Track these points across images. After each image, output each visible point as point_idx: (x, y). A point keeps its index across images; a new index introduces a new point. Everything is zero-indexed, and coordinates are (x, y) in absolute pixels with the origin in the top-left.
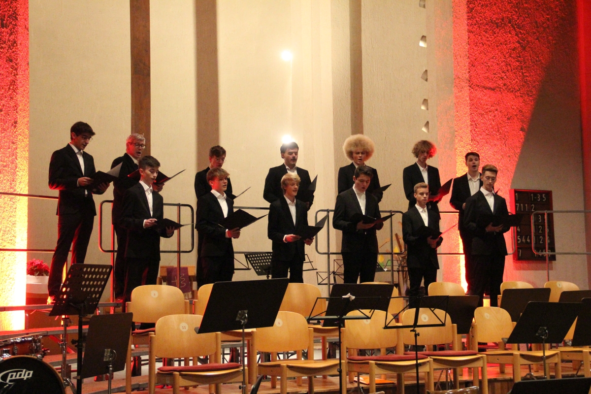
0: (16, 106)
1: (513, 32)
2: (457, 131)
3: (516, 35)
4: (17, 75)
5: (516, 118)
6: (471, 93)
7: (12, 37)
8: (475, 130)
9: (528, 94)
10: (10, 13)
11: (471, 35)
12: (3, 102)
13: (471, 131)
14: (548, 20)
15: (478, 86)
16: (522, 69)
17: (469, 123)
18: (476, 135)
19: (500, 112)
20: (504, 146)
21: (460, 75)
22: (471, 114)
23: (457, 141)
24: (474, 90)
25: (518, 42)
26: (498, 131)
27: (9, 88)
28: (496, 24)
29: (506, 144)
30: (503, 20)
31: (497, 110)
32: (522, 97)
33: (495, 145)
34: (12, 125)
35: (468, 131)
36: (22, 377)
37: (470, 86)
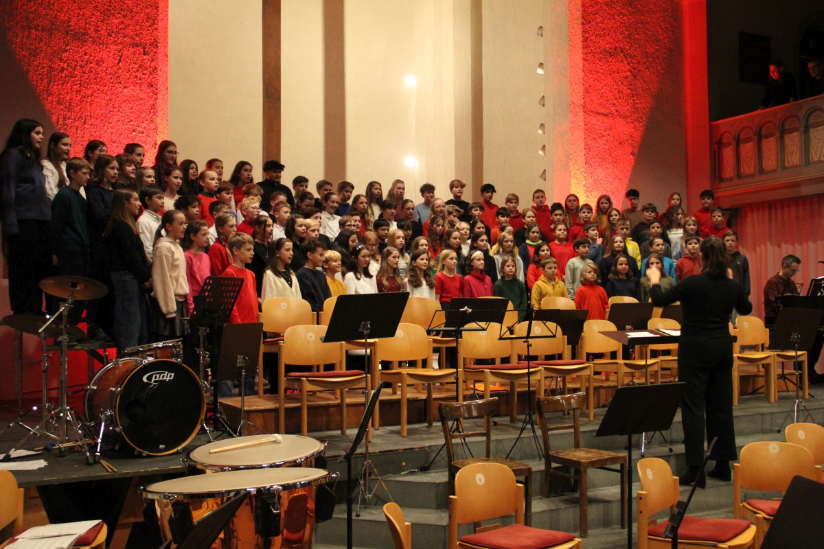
0: (156, 128)
1: (625, 62)
2: (571, 155)
3: (628, 64)
4: (157, 99)
5: (627, 143)
6: (585, 118)
7: (153, 64)
8: (588, 154)
9: (638, 121)
10: (152, 41)
11: (586, 63)
12: (144, 124)
13: (585, 154)
14: (657, 50)
15: (592, 112)
16: (633, 96)
17: (583, 147)
18: (589, 158)
19: (612, 137)
20: (616, 170)
21: (575, 101)
22: (585, 138)
23: (571, 163)
24: (588, 116)
25: (630, 71)
26: (610, 155)
27: (150, 112)
28: (610, 53)
29: (617, 168)
30: (615, 49)
31: (609, 135)
32: (632, 122)
33: (607, 168)
34: (153, 146)
35: (582, 154)
36: (165, 378)
37: (585, 112)
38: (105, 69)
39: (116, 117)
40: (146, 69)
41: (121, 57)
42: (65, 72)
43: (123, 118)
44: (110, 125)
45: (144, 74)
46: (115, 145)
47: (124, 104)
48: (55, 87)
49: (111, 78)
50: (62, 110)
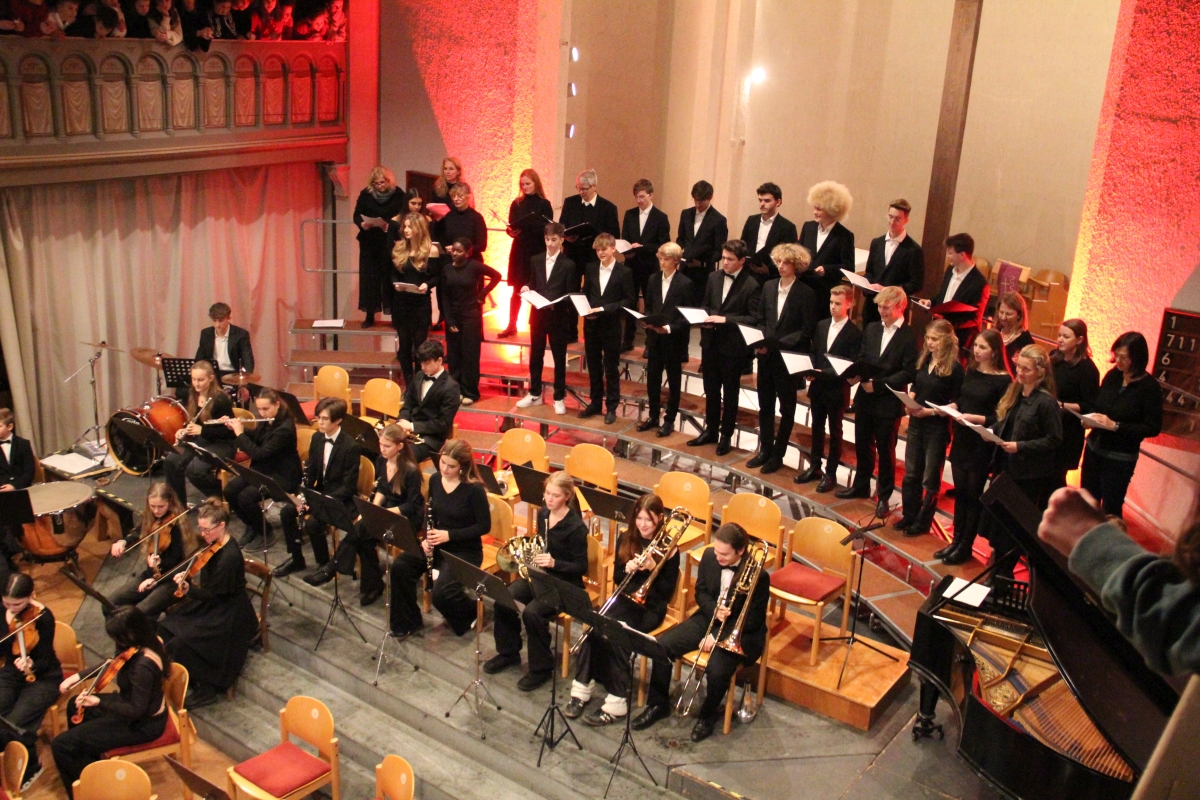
6: (1118, 126)
7: (512, 64)
8: (1110, 195)
10: (512, 39)
11: (1143, 18)
12: (505, 129)
13: (1102, 196)
15: (1137, 115)
18: (1110, 203)
19: (1182, 164)
20: (1175, 229)
21: (1111, 91)
22: (1109, 165)
23: (1084, 207)
24: (1125, 122)
26: (1168, 199)
27: (508, 116)
29: (1179, 226)
33: (1153, 224)
35: (1098, 193)
37: (1118, 116)
38: (475, 72)
39: (482, 122)
40: (506, 70)
41: (487, 59)
42: (448, 78)
43: (487, 123)
44: (478, 130)
45: (504, 76)
46: (481, 150)
47: (489, 108)
48: (441, 93)
49: (480, 82)
50: (445, 115)
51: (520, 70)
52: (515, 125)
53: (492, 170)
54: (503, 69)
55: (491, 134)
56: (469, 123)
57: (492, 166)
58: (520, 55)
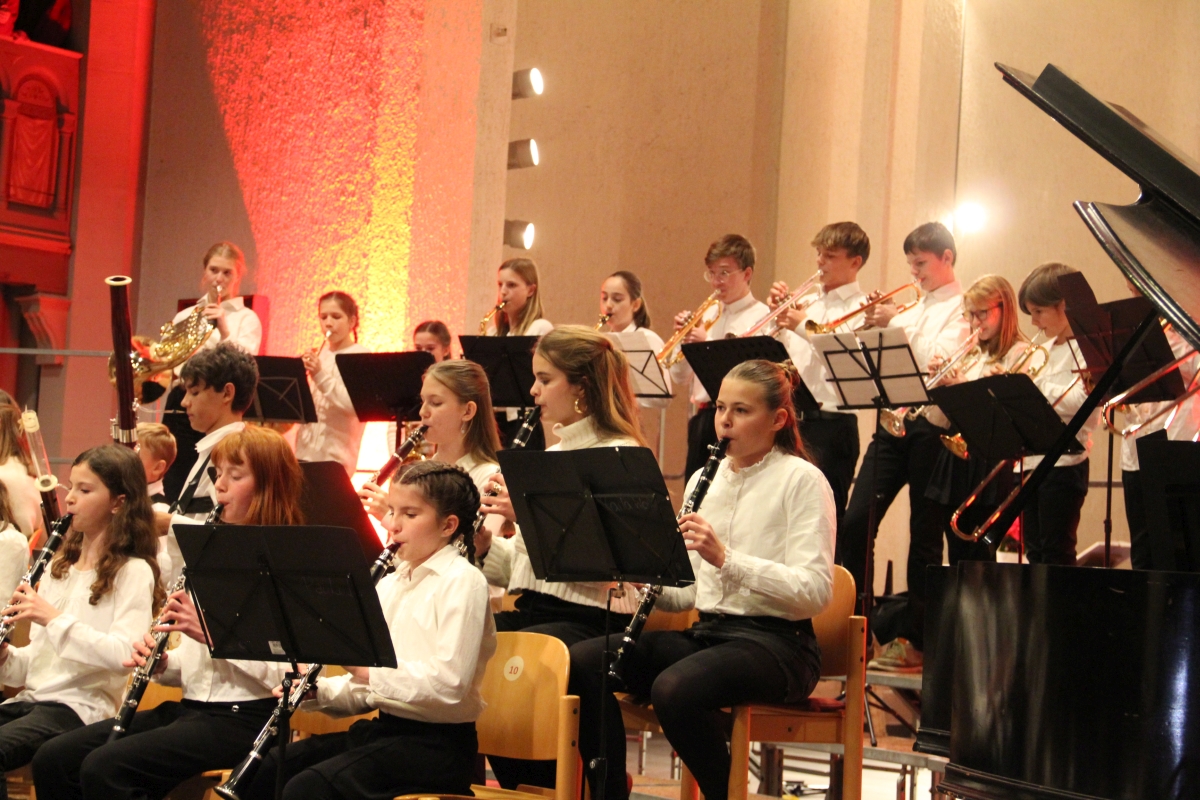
0: (374, 178)
4: (377, 116)
7: (376, 40)
38: (311, 76)
39: (320, 171)
40: (366, 57)
41: (334, 44)
42: (265, 101)
43: (329, 172)
44: (312, 189)
45: (362, 68)
46: (316, 228)
47: (333, 141)
48: (252, 133)
49: (319, 92)
50: (257, 174)
51: (392, 52)
52: (377, 163)
53: (334, 264)
54: (361, 55)
55: (335, 192)
56: (296, 181)
57: (334, 257)
58: (391, 22)
